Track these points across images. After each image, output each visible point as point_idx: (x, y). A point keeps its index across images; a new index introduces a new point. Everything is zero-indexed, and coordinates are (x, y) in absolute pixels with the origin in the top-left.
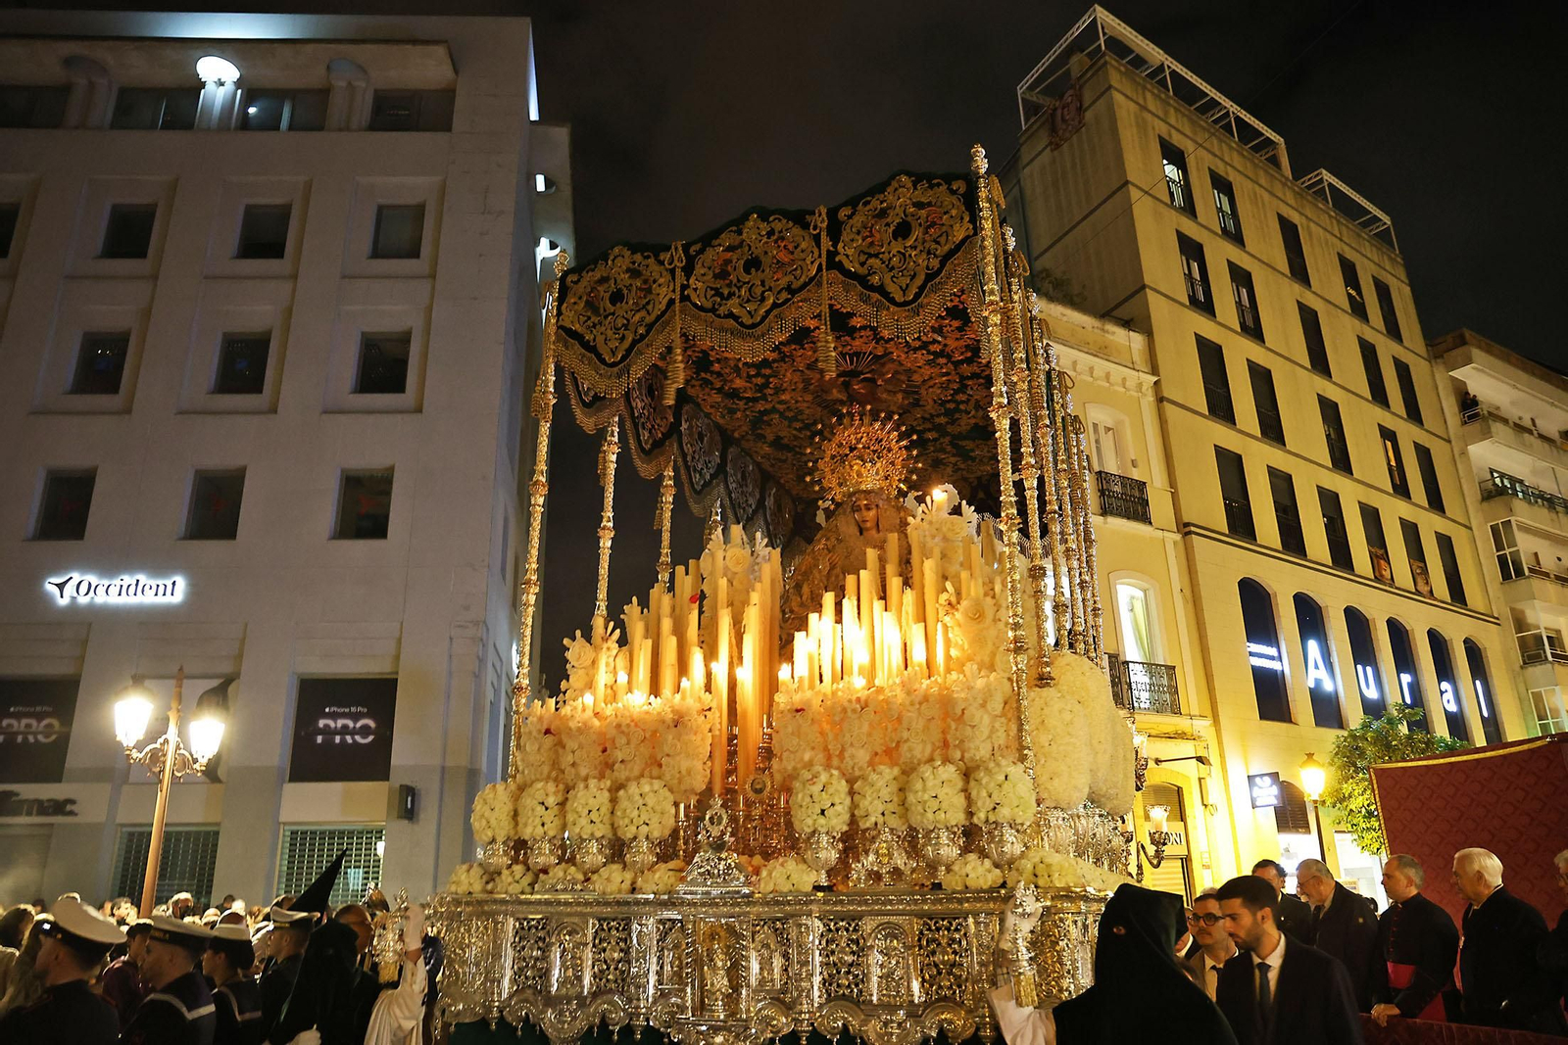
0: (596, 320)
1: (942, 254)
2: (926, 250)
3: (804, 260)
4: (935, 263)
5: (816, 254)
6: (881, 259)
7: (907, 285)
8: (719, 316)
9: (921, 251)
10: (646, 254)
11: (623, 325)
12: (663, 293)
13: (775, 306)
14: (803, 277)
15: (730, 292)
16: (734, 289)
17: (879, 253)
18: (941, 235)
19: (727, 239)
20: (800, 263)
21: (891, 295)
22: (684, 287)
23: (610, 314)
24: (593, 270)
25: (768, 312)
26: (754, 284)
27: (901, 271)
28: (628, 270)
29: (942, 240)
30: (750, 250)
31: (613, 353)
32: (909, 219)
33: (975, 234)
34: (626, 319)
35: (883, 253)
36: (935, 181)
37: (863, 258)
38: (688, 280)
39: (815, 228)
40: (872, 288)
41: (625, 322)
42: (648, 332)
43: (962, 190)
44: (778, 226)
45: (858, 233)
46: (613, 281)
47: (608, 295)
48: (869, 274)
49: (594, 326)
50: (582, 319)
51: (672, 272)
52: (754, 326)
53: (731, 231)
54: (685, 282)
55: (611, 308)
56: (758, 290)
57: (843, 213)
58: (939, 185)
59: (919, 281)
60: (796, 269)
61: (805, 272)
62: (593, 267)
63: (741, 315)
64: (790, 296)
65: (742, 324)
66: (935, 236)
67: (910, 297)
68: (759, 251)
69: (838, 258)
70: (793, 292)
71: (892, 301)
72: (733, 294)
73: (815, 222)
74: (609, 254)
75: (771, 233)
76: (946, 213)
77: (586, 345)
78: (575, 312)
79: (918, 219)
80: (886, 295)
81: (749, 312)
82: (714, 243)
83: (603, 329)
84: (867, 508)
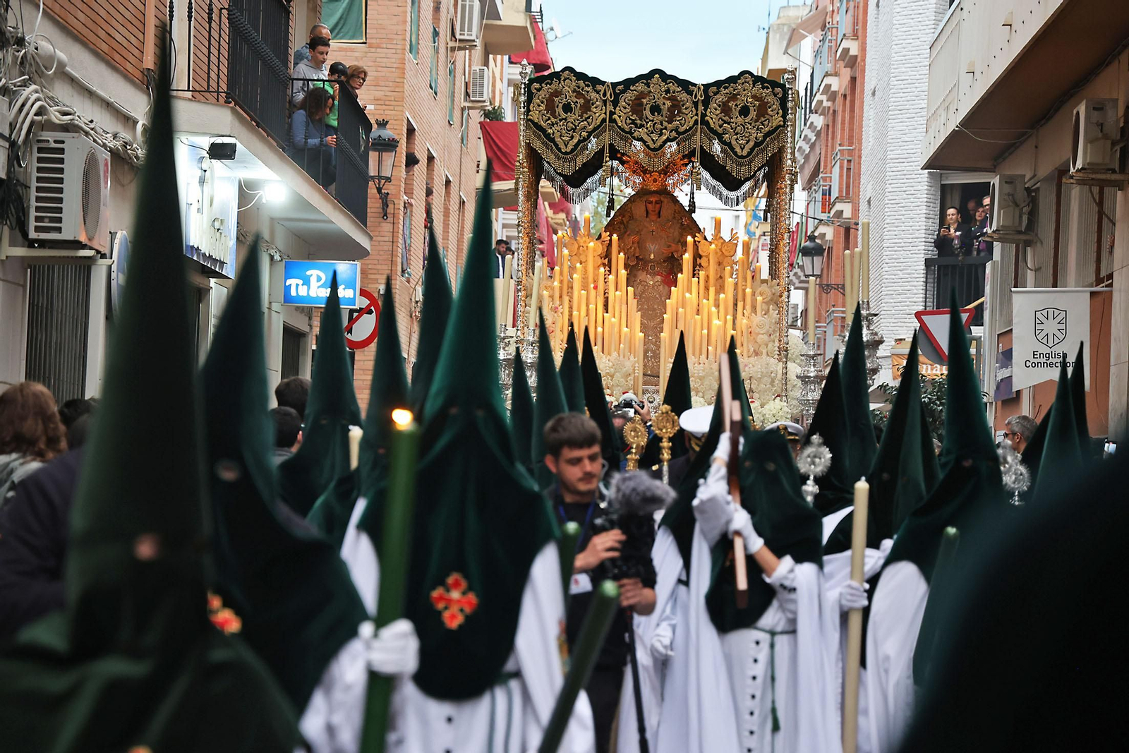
0: (554, 120)
1: (765, 132)
2: (756, 127)
3: (687, 114)
4: (760, 137)
5: (695, 112)
6: (731, 126)
7: (744, 146)
8: (633, 137)
9: (754, 127)
10: (586, 83)
11: (572, 129)
12: (598, 114)
13: (668, 139)
14: (685, 126)
15: (641, 123)
16: (644, 122)
17: (730, 122)
19: (639, 87)
20: (684, 116)
21: (735, 150)
22: (612, 113)
23: (563, 119)
24: (550, 84)
25: (664, 143)
26: (656, 123)
27: (742, 137)
28: (574, 91)
29: (766, 123)
30: (654, 99)
31: (566, 145)
32: (749, 105)
33: (784, 125)
34: (574, 125)
35: (733, 122)
36: (766, 85)
37: (721, 122)
38: (615, 109)
39: (695, 97)
40: (724, 143)
41: (574, 127)
42: (589, 136)
43: (780, 95)
44: (673, 88)
45: (719, 106)
46: (564, 96)
47: (561, 105)
48: (724, 134)
50: (545, 118)
51: (605, 102)
52: (654, 149)
53: (642, 83)
54: (613, 110)
55: (563, 115)
56: (659, 127)
57: (712, 91)
58: (767, 88)
59: (751, 144)
60: (682, 119)
61: (687, 122)
62: (549, 81)
63: (648, 142)
66: (763, 119)
67: (745, 153)
68: (661, 102)
69: (707, 118)
70: (679, 134)
71: (735, 153)
72: (643, 126)
73: (696, 94)
74: (561, 75)
75: (668, 91)
76: (770, 107)
77: (547, 136)
78: (540, 112)
79: (754, 107)
80: (732, 149)
81: (653, 140)
82: (632, 88)
83: (559, 128)
84: (656, 203)
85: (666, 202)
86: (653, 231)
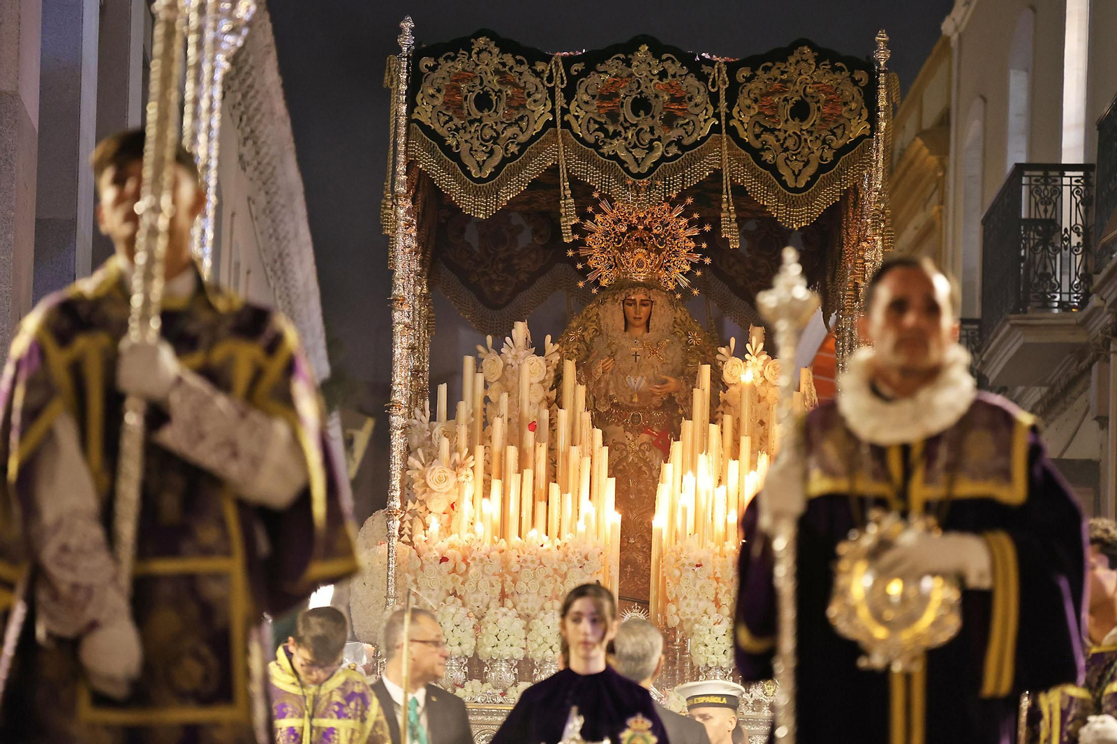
0: (460, 123)
1: (837, 147)
2: (822, 138)
3: (697, 115)
4: (829, 156)
5: (712, 112)
6: (776, 136)
7: (800, 171)
8: (602, 155)
9: (817, 138)
10: (518, 57)
11: (492, 137)
12: (539, 112)
13: (663, 158)
14: (695, 135)
15: (615, 131)
16: (621, 129)
17: (775, 129)
18: (838, 127)
19: (613, 67)
20: (693, 118)
21: (783, 178)
22: (564, 112)
23: (476, 120)
24: (453, 59)
25: (656, 164)
26: (642, 129)
27: (796, 155)
28: (497, 72)
29: (839, 132)
30: (638, 88)
31: (481, 166)
32: (808, 100)
33: (871, 136)
34: (495, 130)
35: (779, 130)
36: (838, 64)
37: (757, 130)
38: (568, 104)
39: (713, 87)
40: (764, 165)
41: (495, 134)
42: (521, 151)
43: (863, 84)
44: (672, 68)
45: (756, 101)
46: (478, 81)
47: (472, 96)
48: (763, 149)
49: (457, 130)
50: (443, 119)
51: (551, 92)
52: (639, 176)
53: (618, 58)
54: (565, 106)
55: (476, 114)
56: (647, 137)
57: (743, 73)
58: (841, 70)
59: (811, 170)
60: (688, 123)
61: (697, 129)
62: (452, 54)
63: (627, 161)
64: (680, 153)
65: (627, 170)
66: (832, 126)
67: (802, 184)
68: (649, 92)
69: (732, 123)
70: (683, 148)
71: (784, 184)
72: (619, 134)
73: (714, 79)
74: (473, 44)
75: (663, 74)
76: (845, 104)
77: (447, 150)
78: (434, 107)
79: (817, 102)
80: (778, 176)
81: (636, 160)
82: (600, 67)
83: (468, 137)
84: (643, 303)
85: (658, 302)
86: (636, 355)
